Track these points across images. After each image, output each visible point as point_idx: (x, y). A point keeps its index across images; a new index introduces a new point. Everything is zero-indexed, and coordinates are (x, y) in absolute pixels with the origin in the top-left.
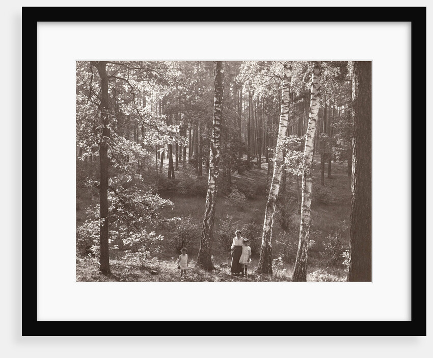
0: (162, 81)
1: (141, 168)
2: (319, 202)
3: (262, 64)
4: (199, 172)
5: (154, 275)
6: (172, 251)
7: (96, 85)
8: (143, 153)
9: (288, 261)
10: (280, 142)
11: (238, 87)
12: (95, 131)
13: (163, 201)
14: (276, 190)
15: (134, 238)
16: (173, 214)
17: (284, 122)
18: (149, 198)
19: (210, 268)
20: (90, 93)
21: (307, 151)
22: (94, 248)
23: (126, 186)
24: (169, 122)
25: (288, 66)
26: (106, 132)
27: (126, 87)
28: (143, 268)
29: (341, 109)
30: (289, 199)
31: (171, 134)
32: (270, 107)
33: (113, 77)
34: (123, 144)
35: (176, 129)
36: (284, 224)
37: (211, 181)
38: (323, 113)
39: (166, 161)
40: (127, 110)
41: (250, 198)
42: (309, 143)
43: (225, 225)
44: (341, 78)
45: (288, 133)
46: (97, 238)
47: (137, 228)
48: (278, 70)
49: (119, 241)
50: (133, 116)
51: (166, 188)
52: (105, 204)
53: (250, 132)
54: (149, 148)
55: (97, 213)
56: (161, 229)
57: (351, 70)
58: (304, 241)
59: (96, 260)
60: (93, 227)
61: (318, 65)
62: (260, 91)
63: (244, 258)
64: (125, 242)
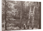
0: (14, 3)
1: (11, 15)
2: (35, 19)
3: (28, 2)
4: (19, 16)
5: (13, 29)
6: (16, 26)
7: (5, 4)
8: (11, 13)
9: (31, 27)
10: (30, 12)
11: (25, 4)
12: (4, 10)
13: (14, 20)
14: (29, 18)
15: (10, 25)
16: (16, 21)
17: (30, 9)
18: (12, 19)
19: (21, 28)
20: (4, 5)
21: (33, 13)
22: (4, 26)
23: (9, 17)
24: (15, 9)
25: (31, 2)
26: (6, 10)
27: (9, 4)
28: (11, 29)
29: (38, 8)
30: (31, 19)
31: (15, 10)
32: (29, 7)
33: (7, 2)
34: (9, 12)
35: (16, 10)
36: (31, 22)
37: (21, 17)
38: (35, 8)
39: (15, 14)
40: (9, 7)
41: (26, 19)
42: (34, 12)
43: (23, 23)
44: (38, 4)
45: (31, 11)
46: (5, 25)
47: (11, 23)
48: (30, 3)
49: (8, 25)
50: (10, 8)
51: (15, 18)
52: (6, 20)
53: (26, 10)
54: (12, 12)
55: (5, 21)
56: (14, 23)
57: (39, 3)
58: (33, 24)
59: (5, 28)
60: (4, 23)
61: (35, 2)
62: (27, 5)
63: (25, 27)
64: (9, 25)
